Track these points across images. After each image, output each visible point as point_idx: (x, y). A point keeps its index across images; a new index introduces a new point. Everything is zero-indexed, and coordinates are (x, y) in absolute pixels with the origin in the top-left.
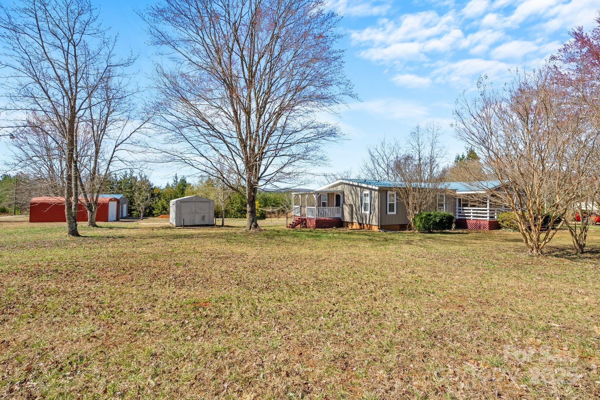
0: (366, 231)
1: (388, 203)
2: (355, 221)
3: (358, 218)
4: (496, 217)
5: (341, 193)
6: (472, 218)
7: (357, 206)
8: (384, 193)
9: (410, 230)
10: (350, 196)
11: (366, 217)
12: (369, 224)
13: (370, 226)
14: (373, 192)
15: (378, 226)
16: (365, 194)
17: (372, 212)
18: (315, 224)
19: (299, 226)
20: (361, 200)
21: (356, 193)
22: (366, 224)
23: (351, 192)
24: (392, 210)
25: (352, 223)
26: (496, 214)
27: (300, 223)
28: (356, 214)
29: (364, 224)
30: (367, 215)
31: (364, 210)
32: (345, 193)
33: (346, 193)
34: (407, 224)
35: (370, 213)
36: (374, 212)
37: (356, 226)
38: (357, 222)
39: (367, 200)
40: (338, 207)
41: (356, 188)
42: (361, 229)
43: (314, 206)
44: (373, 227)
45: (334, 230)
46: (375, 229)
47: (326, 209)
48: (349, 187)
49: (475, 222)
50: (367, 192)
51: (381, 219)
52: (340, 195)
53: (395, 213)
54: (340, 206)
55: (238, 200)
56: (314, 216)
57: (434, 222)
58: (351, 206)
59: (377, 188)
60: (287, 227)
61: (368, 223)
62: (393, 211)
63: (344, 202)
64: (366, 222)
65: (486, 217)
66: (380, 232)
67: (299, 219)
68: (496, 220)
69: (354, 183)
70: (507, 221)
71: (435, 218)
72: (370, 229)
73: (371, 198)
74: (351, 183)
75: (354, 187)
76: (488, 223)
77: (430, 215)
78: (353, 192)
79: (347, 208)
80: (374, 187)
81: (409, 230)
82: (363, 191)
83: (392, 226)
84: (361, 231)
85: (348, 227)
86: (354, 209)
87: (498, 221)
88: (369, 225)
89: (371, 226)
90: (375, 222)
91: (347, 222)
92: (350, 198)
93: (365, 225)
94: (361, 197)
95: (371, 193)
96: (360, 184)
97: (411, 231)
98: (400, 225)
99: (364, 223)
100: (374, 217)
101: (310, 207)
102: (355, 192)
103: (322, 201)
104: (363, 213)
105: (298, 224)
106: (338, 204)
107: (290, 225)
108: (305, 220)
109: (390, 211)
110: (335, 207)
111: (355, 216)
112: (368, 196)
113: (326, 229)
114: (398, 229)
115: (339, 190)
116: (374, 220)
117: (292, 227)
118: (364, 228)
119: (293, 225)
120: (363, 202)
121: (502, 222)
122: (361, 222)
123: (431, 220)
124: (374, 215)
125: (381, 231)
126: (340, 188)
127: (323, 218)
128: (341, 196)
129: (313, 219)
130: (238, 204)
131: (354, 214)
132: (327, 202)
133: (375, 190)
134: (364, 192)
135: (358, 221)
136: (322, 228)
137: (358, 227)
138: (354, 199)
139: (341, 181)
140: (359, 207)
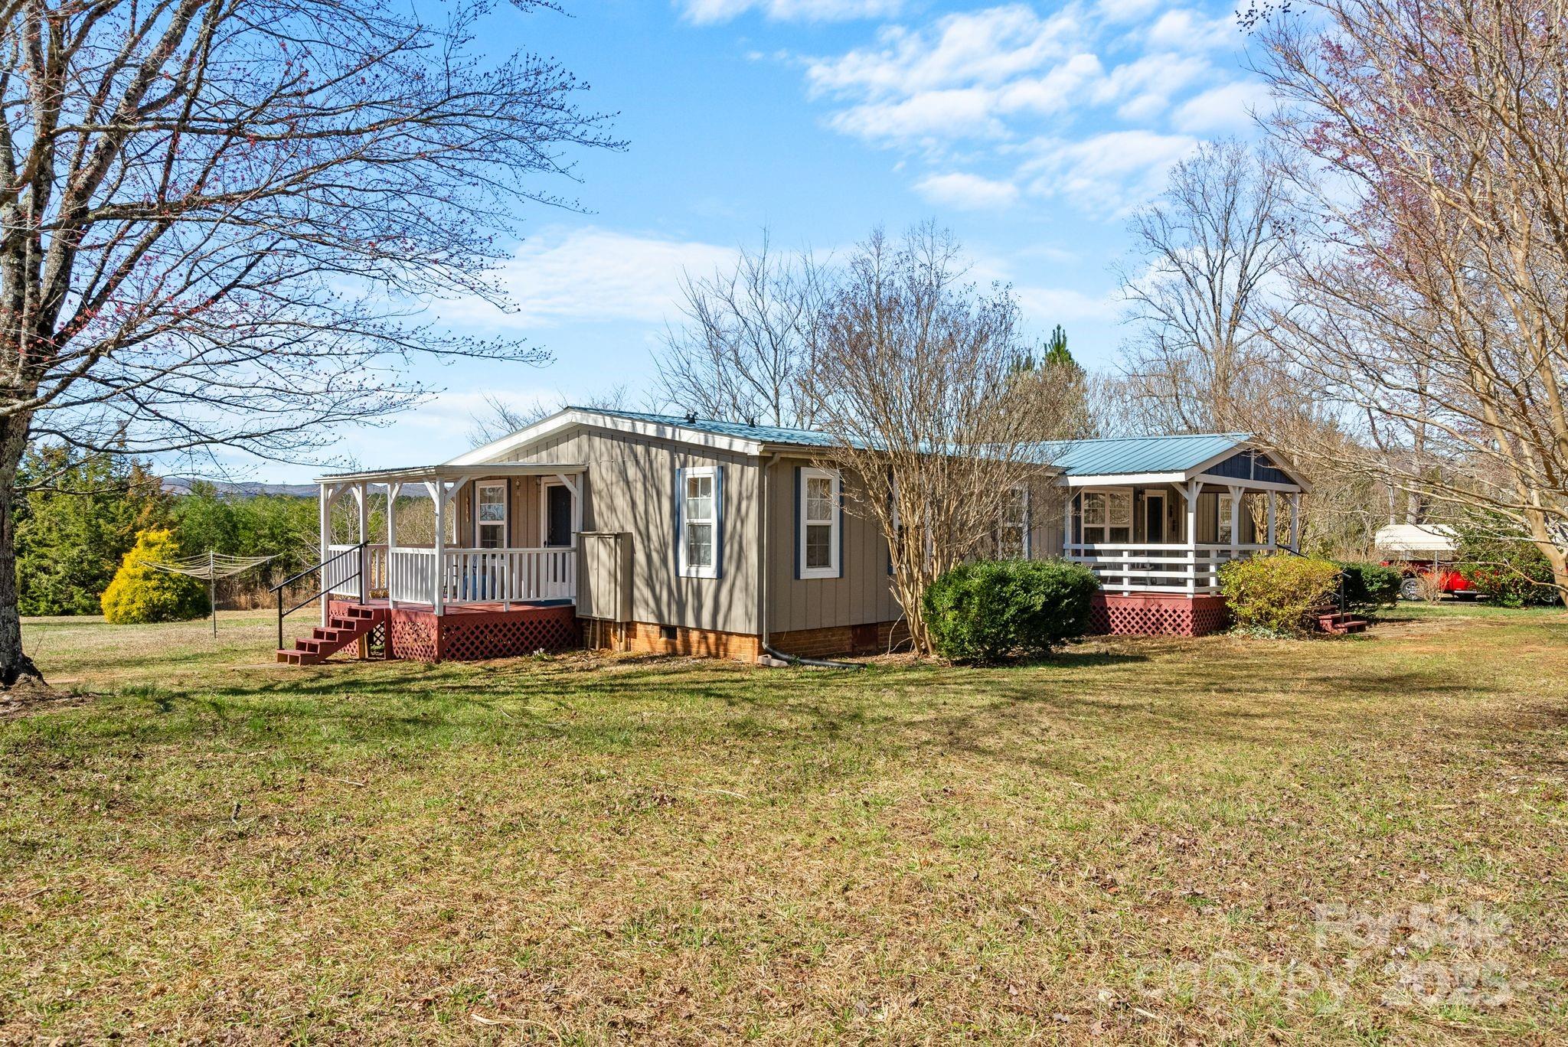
0: (701, 669)
1: (805, 522)
2: (642, 614)
3: (657, 600)
4: (1213, 582)
5: (573, 477)
6: (1126, 586)
7: (655, 543)
8: (785, 478)
9: (905, 648)
10: (617, 491)
11: (698, 594)
12: (714, 630)
13: (718, 639)
14: (734, 469)
15: (760, 637)
16: (694, 483)
17: (731, 570)
18: (434, 636)
19: (352, 650)
20: (675, 513)
21: (650, 479)
22: (699, 628)
23: (623, 473)
24: (820, 557)
25: (630, 627)
26: (1212, 569)
27: (358, 635)
28: (650, 583)
29: (686, 631)
30: (705, 584)
31: (691, 560)
32: (594, 476)
33: (601, 476)
34: (891, 623)
35: (721, 574)
36: (738, 568)
37: (648, 640)
38: (652, 619)
39: (706, 511)
40: (559, 550)
41: (648, 452)
42: (673, 654)
43: (433, 546)
44: (735, 642)
45: (536, 668)
46: (745, 652)
47: (500, 560)
48: (617, 448)
49: (1139, 603)
50: (705, 470)
51: (770, 602)
52: (570, 486)
53: (832, 572)
54: (568, 543)
55: (76, 527)
56: (429, 594)
57: (1025, 609)
58: (623, 539)
59: (754, 450)
60: (282, 658)
61: (706, 624)
62: (826, 563)
63: (589, 524)
64: (698, 618)
65: (1182, 582)
66: (768, 666)
67: (353, 612)
68: (1213, 594)
69: (640, 428)
70: (1258, 596)
71: (1027, 591)
72: (717, 656)
73: (724, 499)
74: (625, 426)
75: (640, 449)
76: (1190, 608)
77: (1003, 579)
78: (632, 472)
79: (603, 553)
80: (739, 446)
81: (899, 651)
82: (684, 465)
83: (820, 637)
84: (674, 665)
85: (606, 644)
86: (640, 557)
87: (1226, 599)
88: (712, 637)
89: (723, 637)
90: (742, 617)
91: (605, 623)
92: (622, 502)
93: (694, 636)
94: (672, 498)
95: (723, 475)
96: (669, 431)
97: (909, 657)
98: (854, 627)
99: (690, 622)
100: (737, 594)
101: (409, 550)
102: (642, 470)
103: (479, 523)
104: (683, 573)
105: (345, 639)
106: (559, 535)
107: (301, 646)
108: (385, 617)
109: (810, 565)
110: (543, 549)
111: (641, 591)
112: (706, 490)
113: (498, 663)
114: (848, 649)
115: (563, 462)
116: (738, 611)
117: (307, 660)
118: (687, 651)
119: (313, 647)
120: (685, 521)
121: (1240, 600)
122: (674, 621)
123: (1006, 602)
124: (739, 583)
125: (775, 663)
126: (567, 453)
127: (478, 606)
128: (576, 494)
129: (427, 611)
130: (74, 545)
131: (639, 582)
132: (504, 523)
133: (744, 459)
134: (690, 472)
135: (659, 615)
136: (472, 657)
137: (660, 644)
138: (641, 507)
139: (577, 417)
140: (664, 544)
